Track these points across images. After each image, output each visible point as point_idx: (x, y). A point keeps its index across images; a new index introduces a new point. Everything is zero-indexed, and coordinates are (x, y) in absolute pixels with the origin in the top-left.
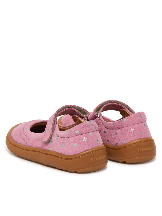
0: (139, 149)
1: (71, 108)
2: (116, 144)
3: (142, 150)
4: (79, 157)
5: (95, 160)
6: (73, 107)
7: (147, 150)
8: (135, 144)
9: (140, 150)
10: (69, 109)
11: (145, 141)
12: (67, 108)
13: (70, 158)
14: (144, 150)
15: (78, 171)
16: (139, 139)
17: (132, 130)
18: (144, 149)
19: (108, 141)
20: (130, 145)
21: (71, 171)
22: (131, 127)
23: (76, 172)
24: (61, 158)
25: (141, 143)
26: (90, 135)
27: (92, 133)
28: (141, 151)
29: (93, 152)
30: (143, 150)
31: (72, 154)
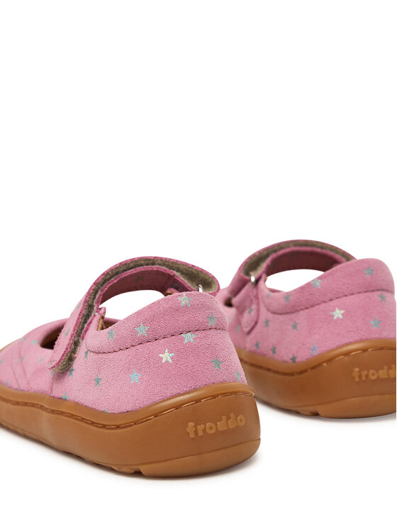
0: (360, 372)
1: (155, 267)
2: (293, 359)
3: (367, 376)
4: (146, 419)
5: (204, 430)
6: (164, 265)
7: (386, 377)
8: (346, 358)
9: (360, 377)
10: (150, 268)
11: (382, 349)
12: (142, 265)
13: (118, 423)
14: (374, 378)
15: (143, 469)
16: (361, 341)
17: (338, 314)
18: (373, 375)
19: (274, 352)
20: (329, 361)
21: (124, 470)
22: (336, 302)
23: (137, 474)
24: (93, 423)
25: (366, 354)
26: (186, 341)
27: (194, 336)
28: (364, 378)
29: (198, 401)
30: (370, 374)
31: (124, 409)
